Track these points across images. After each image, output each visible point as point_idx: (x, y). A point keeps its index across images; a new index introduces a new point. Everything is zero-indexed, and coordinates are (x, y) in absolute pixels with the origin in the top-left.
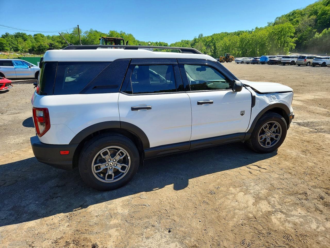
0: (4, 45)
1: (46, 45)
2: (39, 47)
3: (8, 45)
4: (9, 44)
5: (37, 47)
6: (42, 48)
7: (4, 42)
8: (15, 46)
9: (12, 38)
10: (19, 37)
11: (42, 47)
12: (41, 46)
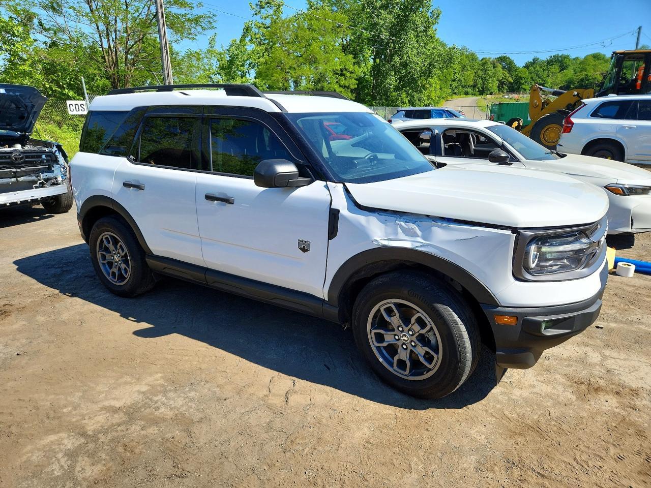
0: (523, 81)
1: (596, 76)
2: (582, 80)
3: (529, 80)
4: (532, 78)
5: (578, 82)
6: (587, 82)
7: (524, 76)
8: (541, 82)
9: (540, 68)
10: (554, 63)
11: (588, 80)
12: (586, 78)
